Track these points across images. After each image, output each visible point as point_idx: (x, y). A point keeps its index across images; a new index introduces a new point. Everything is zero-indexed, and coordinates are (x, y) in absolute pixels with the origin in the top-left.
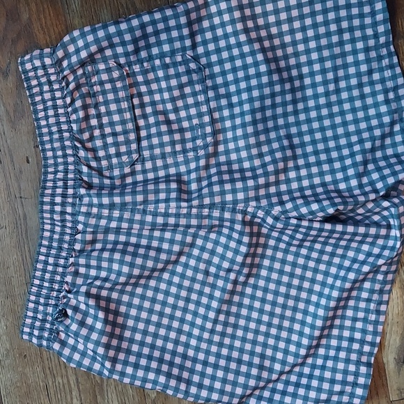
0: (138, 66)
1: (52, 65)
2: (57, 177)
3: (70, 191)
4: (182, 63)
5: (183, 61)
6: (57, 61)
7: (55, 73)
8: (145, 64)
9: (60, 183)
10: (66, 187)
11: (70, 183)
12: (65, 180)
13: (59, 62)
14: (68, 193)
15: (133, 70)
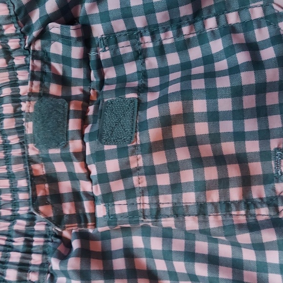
0: (170, 33)
1: (9, 17)
2: (16, 227)
3: (36, 259)
4: (263, 22)
5: (266, 17)
6: (19, 11)
7: (16, 35)
8: (185, 30)
9: (19, 242)
10: (28, 250)
11: (38, 242)
12: (28, 236)
13: (22, 13)
14: (32, 262)
15: (161, 41)
